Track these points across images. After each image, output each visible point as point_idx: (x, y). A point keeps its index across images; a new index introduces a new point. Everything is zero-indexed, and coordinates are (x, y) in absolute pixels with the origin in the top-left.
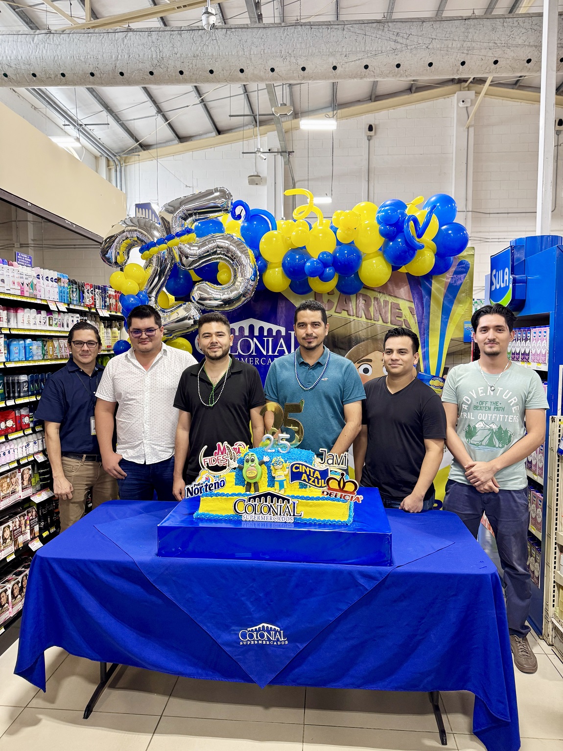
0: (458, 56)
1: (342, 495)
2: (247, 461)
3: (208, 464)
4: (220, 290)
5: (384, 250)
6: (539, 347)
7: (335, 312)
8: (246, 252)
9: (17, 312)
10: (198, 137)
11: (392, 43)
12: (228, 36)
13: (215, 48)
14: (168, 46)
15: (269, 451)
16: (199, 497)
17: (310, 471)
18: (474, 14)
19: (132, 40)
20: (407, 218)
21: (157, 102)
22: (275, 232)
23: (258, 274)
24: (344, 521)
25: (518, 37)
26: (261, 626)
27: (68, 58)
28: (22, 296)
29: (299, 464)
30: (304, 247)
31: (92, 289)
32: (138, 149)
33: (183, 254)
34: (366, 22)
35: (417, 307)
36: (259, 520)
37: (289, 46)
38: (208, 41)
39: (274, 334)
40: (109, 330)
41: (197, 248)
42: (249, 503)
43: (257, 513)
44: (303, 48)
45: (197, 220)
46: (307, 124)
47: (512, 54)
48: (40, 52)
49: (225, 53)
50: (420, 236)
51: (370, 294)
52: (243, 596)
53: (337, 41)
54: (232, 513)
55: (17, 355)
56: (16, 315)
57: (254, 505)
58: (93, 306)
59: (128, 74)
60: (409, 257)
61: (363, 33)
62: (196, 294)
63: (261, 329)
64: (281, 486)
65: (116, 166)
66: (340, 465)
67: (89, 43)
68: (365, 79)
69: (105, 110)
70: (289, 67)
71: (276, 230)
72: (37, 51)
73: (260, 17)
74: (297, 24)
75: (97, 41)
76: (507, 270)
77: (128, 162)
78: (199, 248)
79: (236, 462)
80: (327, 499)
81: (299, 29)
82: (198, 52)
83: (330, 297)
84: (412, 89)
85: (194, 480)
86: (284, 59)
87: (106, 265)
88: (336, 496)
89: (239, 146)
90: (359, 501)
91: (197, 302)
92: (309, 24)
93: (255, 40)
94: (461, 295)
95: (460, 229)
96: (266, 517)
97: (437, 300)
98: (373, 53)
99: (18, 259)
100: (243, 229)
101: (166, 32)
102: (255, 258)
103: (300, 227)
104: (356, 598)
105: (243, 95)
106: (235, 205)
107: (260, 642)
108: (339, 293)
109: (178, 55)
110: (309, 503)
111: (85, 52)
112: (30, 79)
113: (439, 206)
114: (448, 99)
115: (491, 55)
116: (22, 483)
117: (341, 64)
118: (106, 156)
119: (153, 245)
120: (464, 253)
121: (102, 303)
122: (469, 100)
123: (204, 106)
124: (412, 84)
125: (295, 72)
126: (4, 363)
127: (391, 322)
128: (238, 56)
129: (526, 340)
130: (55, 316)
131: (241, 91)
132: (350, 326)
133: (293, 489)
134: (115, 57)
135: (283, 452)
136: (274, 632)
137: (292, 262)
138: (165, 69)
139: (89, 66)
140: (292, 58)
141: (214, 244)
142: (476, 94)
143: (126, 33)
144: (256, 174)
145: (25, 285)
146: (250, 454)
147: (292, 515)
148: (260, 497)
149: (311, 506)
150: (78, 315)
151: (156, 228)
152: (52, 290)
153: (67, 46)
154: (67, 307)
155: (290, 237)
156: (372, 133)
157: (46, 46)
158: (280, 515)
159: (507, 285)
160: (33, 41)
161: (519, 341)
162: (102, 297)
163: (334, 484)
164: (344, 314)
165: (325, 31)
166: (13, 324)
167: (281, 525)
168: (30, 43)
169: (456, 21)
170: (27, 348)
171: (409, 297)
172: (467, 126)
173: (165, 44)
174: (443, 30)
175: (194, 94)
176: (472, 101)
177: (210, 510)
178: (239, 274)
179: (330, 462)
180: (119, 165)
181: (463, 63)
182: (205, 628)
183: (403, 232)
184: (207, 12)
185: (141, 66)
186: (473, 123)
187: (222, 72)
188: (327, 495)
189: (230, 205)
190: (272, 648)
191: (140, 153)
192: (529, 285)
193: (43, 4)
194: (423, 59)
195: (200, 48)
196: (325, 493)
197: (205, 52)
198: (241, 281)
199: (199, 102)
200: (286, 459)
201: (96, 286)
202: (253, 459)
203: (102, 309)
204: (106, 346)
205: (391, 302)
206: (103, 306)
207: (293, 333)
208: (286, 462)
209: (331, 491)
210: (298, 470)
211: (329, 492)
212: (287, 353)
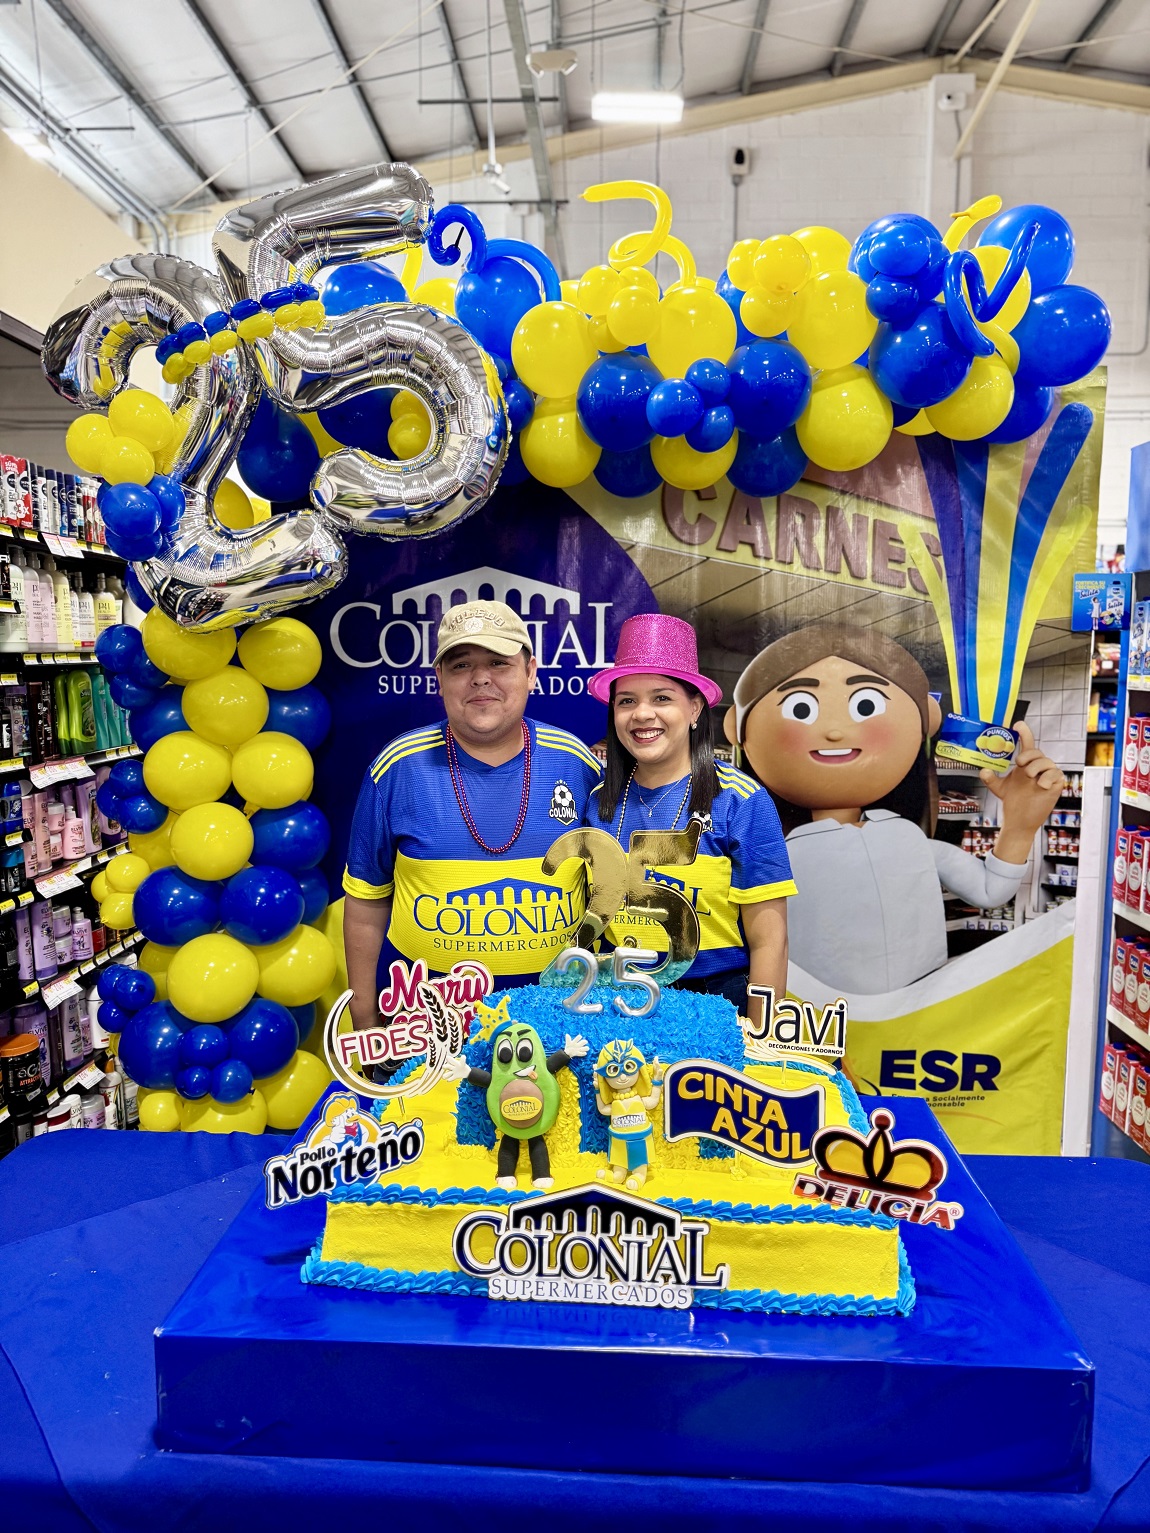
1: (876, 1200)
2: (506, 1057)
3: (355, 1056)
4: (398, 473)
5: (872, 362)
7: (719, 549)
8: (475, 363)
15: (584, 1008)
16: (322, 1199)
17: (745, 1099)
20: (950, 261)
21: (248, 78)
22: (556, 305)
23: (510, 426)
24: (887, 1302)
29: (704, 1071)
30: (641, 348)
31: (24, 474)
32: (207, 200)
33: (285, 363)
35: (945, 535)
36: (554, 1298)
39: (549, 610)
40: (88, 598)
41: (327, 346)
42: (513, 1231)
43: (546, 1270)
45: (326, 263)
46: (611, 106)
50: (986, 315)
51: (817, 496)
54: (448, 1265)
57: (536, 1241)
58: (29, 525)
60: (948, 384)
62: (326, 484)
63: (513, 597)
64: (637, 1158)
65: (158, 237)
66: (824, 1045)
69: (125, 94)
71: (559, 299)
77: (186, 229)
78: (333, 346)
80: (820, 1215)
83: (704, 507)
84: (830, 68)
87: (62, 399)
88: (852, 1202)
90: (946, 1225)
91: (332, 512)
94: (1064, 500)
95: (1086, 304)
96: (581, 1288)
97: (1000, 516)
100: (464, 302)
102: (500, 378)
103: (631, 284)
105: (451, 66)
106: (441, 221)
110: (750, 1233)
114: (912, 94)
118: (133, 212)
119: (194, 333)
120: (1079, 385)
121: (61, 519)
122: (963, 95)
123: (358, 92)
124: (835, 55)
127: (873, 576)
131: (446, 57)
132: (757, 589)
133: (683, 1172)
135: (635, 1013)
137: (607, 392)
141: (379, 334)
142: (980, 83)
146: (515, 1031)
147: (685, 1278)
148: (557, 1208)
149: (759, 1245)
151: (207, 290)
155: (603, 318)
156: (742, 169)
158: (639, 1279)
162: (60, 502)
163: (845, 1159)
164: (743, 554)
171: (924, 507)
172: (955, 154)
175: (336, 60)
176: (968, 97)
177: (363, 1250)
178: (453, 424)
179: (788, 1031)
180: (165, 235)
186: (969, 148)
188: (818, 1195)
189: (426, 219)
191: (210, 208)
196: (810, 1189)
198: (460, 447)
199: (346, 82)
200: (650, 1046)
201: (40, 468)
202: (525, 1050)
203: (62, 535)
204: (79, 640)
205: (875, 521)
206: (63, 527)
207: (600, 608)
208: (649, 1057)
209: (835, 1184)
210: (699, 1094)
211: (826, 1185)
212: (584, 664)
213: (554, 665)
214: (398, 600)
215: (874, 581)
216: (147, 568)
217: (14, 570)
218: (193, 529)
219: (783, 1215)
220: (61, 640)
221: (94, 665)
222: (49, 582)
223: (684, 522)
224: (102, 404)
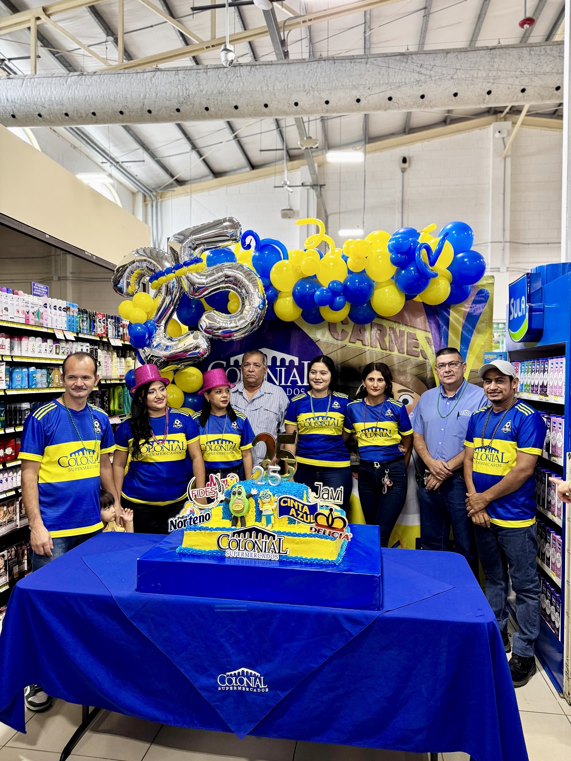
0: (484, 86)
1: (330, 532)
2: (234, 494)
3: (195, 495)
4: (228, 318)
5: (396, 279)
6: (556, 379)
7: (350, 342)
8: (255, 282)
9: (21, 340)
10: (233, 173)
11: (416, 76)
12: (253, 73)
13: (239, 85)
14: (194, 84)
15: (259, 483)
16: (183, 531)
17: (298, 505)
18: (499, 43)
19: (160, 79)
20: (418, 246)
21: (192, 139)
22: (286, 261)
24: (332, 561)
25: (545, 65)
26: (240, 670)
27: (99, 97)
28: (27, 324)
29: (288, 498)
30: (315, 276)
31: (104, 318)
32: (173, 186)
33: (192, 284)
34: (390, 55)
35: (434, 338)
36: (243, 557)
37: (313, 80)
38: (233, 78)
39: (287, 364)
40: (123, 359)
41: (205, 277)
42: (233, 538)
43: (241, 549)
44: (326, 83)
46: (333, 157)
47: (540, 82)
48: (73, 93)
49: (249, 89)
50: (432, 264)
51: (386, 324)
52: (222, 637)
53: (360, 74)
54: (216, 548)
55: (19, 383)
56: (21, 343)
57: (238, 541)
58: (105, 335)
59: (156, 112)
60: (423, 286)
61: (386, 65)
62: (204, 322)
63: (274, 359)
64: (269, 521)
65: (152, 201)
66: (336, 501)
67: (118, 83)
68: (389, 111)
69: (141, 147)
70: (312, 101)
71: (288, 259)
72: (70, 92)
73: (286, 54)
74: (321, 59)
75: (127, 81)
76: (523, 298)
77: (164, 197)
78: (207, 278)
79: (224, 494)
80: (314, 536)
81: (323, 64)
82: (223, 89)
83: (343, 326)
84: (446, 121)
85: (178, 513)
86: (307, 93)
87: (117, 295)
88: (324, 533)
89: (272, 181)
91: (205, 331)
92: (332, 59)
93: (279, 76)
94: (480, 325)
95: (477, 257)
96: (250, 554)
97: (455, 331)
98: (397, 85)
99: (34, 289)
100: (255, 259)
101: (192, 71)
102: (264, 286)
103: (309, 256)
104: (341, 645)
105: (276, 131)
106: (245, 235)
107: (240, 688)
108: (354, 323)
109: (204, 92)
110: (295, 540)
111: (114, 92)
112: (62, 118)
113: (455, 233)
114: (483, 130)
115: (518, 83)
116: (20, 512)
117: (365, 96)
118: (142, 191)
119: (162, 274)
120: (482, 282)
121: (115, 333)
122: (506, 131)
123: (237, 142)
124: (447, 117)
125: (318, 106)
126: (4, 390)
128: (262, 91)
129: (544, 371)
130: (63, 344)
131: (274, 126)
132: (365, 357)
133: (282, 524)
134: (143, 96)
135: (273, 485)
136: (254, 678)
137: (302, 291)
138: (191, 106)
139: (118, 105)
140: (316, 92)
141: (220, 274)
142: (514, 125)
143: (154, 72)
144: (289, 208)
145: (31, 313)
146: (237, 486)
147: (277, 552)
148: (244, 532)
149: (297, 543)
150: (88, 344)
151: (166, 259)
152: (59, 319)
153: (98, 86)
154: (76, 336)
155: (300, 267)
156: (406, 165)
157: (78, 87)
158: (265, 552)
159: (524, 314)
160: (66, 83)
161: (538, 372)
162: (115, 327)
163: (322, 520)
164: (359, 344)
165: (348, 65)
166: (16, 352)
167: (266, 562)
168: (63, 85)
169: (481, 51)
170: (31, 376)
171: (426, 327)
172: (503, 156)
173: (191, 82)
174: (467, 60)
175: (228, 131)
176: (508, 131)
177: (193, 544)
178: (247, 303)
179: (326, 496)
180: (155, 200)
181: (489, 93)
182: (182, 670)
183: (415, 260)
184: (225, 49)
185: (168, 103)
186: (510, 153)
187: (247, 107)
188: (315, 531)
189: (239, 235)
190: (253, 696)
191: (175, 189)
192: (546, 313)
193: (80, 49)
194: (448, 90)
195: (225, 85)
196: (314, 530)
197: (230, 88)
198: (248, 310)
199: (232, 138)
200: (275, 492)
201: (109, 316)
202: (240, 491)
203: (115, 338)
204: (119, 375)
205: (407, 333)
206: (116, 335)
207: (306, 363)
208: (274, 496)
209: (320, 528)
210: (286, 504)
211: (318, 528)
212: (300, 384)
213: (289, 384)
214: (232, 360)
215: (408, 355)
216: (143, 350)
217: (99, 351)
218: (159, 338)
219: (305, 535)
220: (113, 375)
221: (124, 383)
222: (110, 354)
223: (337, 332)
224: (131, 296)
